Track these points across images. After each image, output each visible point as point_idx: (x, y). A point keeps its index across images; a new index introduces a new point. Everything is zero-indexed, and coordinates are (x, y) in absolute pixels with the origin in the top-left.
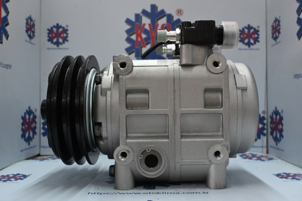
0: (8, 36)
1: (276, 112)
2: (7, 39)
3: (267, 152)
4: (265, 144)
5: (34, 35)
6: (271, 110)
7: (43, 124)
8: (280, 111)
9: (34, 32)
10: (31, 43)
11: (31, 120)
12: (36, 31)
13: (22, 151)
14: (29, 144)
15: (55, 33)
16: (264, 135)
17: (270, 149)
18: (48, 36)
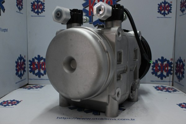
0: (5, 9)
1: (180, 60)
2: (4, 12)
3: (173, 85)
4: (171, 80)
5: (22, 8)
6: (177, 58)
7: (30, 64)
8: (183, 60)
9: (22, 6)
10: (20, 13)
11: (22, 63)
12: (23, 5)
13: (16, 83)
14: (21, 79)
15: (36, 6)
16: (171, 74)
17: (175, 83)
18: (32, 8)
